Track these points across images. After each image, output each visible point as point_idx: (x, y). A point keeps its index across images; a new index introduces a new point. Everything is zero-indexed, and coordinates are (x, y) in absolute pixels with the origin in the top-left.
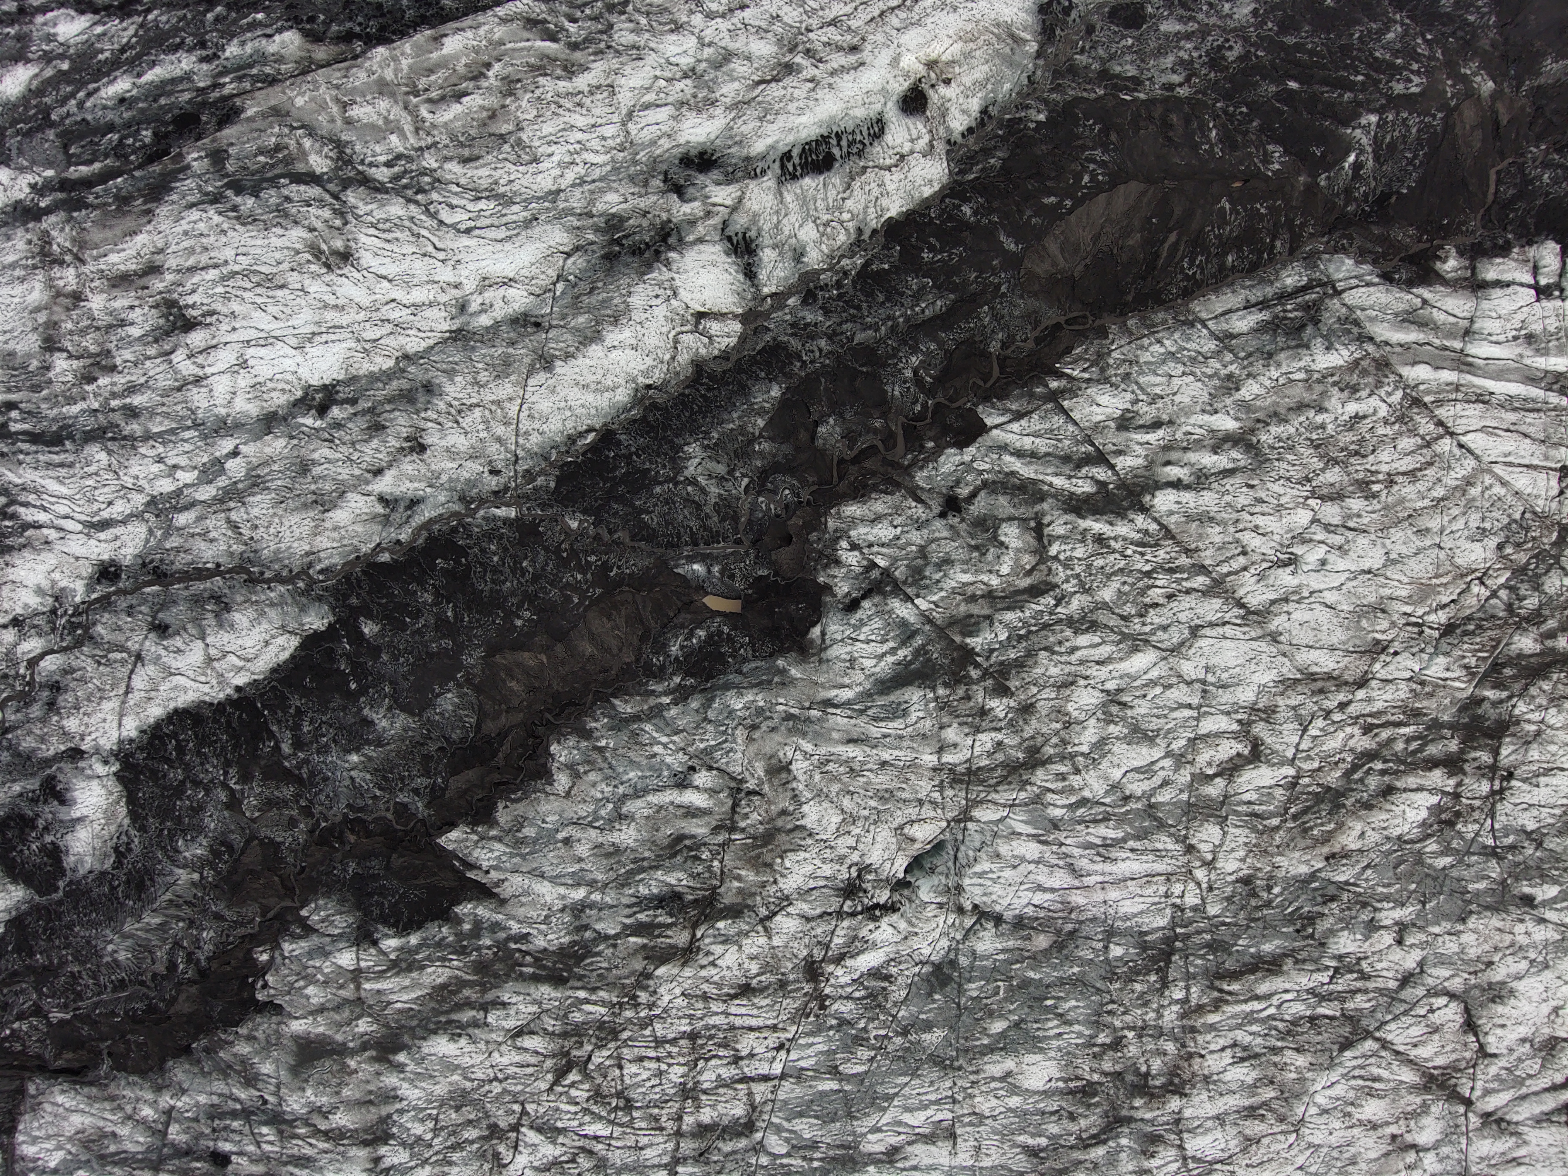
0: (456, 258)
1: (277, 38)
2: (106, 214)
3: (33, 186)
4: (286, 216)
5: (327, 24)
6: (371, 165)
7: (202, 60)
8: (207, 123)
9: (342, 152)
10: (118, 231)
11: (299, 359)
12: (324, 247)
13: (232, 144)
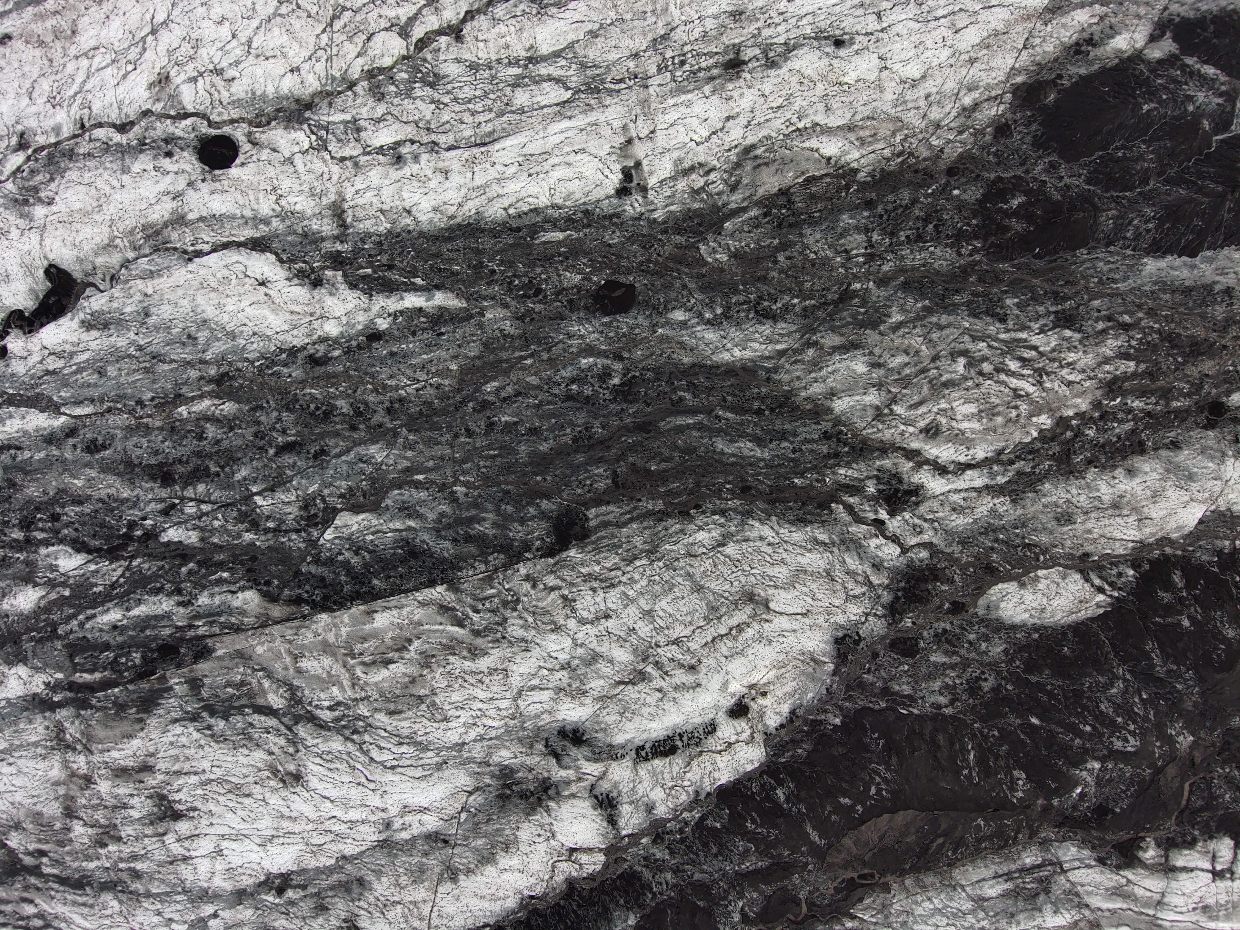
0: (383, 789)
1: (240, 595)
2: (107, 716)
3: (47, 684)
4: (250, 739)
5: (281, 588)
6: (317, 707)
7: (179, 604)
8: (185, 655)
9: (293, 694)
10: (118, 732)
11: (263, 855)
12: (280, 768)
13: (206, 676)
